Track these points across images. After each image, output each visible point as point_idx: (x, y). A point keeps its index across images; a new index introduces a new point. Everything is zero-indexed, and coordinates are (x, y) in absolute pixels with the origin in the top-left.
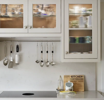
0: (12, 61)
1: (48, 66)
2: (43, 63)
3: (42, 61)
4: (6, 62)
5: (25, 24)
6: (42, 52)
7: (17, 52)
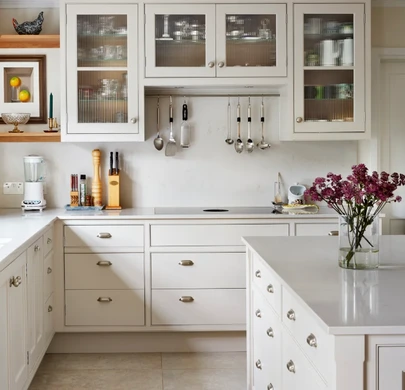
0: (172, 140)
1: (250, 150)
2: (241, 144)
3: (239, 141)
4: (159, 142)
5: (209, 59)
6: (239, 120)
7: (185, 119)
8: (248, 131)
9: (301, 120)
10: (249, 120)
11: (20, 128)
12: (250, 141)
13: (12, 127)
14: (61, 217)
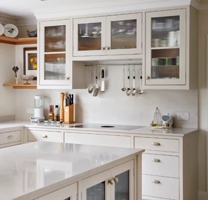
0: (97, 88)
1: (133, 95)
2: (130, 91)
3: (129, 89)
4: (91, 89)
6: (129, 78)
7: (103, 77)
8: (134, 84)
9: (149, 78)
10: (134, 78)
11: (29, 82)
12: (134, 89)
13: (25, 82)
14: (26, 126)
